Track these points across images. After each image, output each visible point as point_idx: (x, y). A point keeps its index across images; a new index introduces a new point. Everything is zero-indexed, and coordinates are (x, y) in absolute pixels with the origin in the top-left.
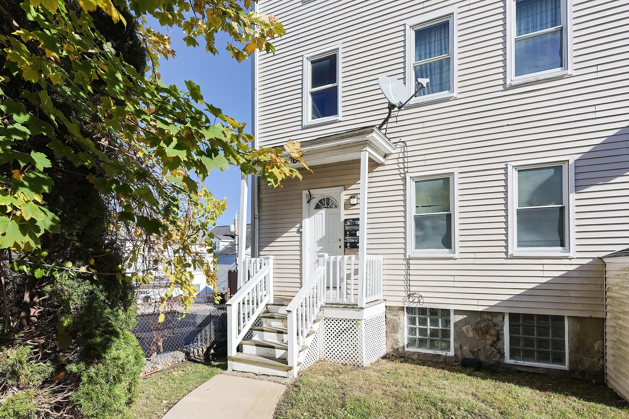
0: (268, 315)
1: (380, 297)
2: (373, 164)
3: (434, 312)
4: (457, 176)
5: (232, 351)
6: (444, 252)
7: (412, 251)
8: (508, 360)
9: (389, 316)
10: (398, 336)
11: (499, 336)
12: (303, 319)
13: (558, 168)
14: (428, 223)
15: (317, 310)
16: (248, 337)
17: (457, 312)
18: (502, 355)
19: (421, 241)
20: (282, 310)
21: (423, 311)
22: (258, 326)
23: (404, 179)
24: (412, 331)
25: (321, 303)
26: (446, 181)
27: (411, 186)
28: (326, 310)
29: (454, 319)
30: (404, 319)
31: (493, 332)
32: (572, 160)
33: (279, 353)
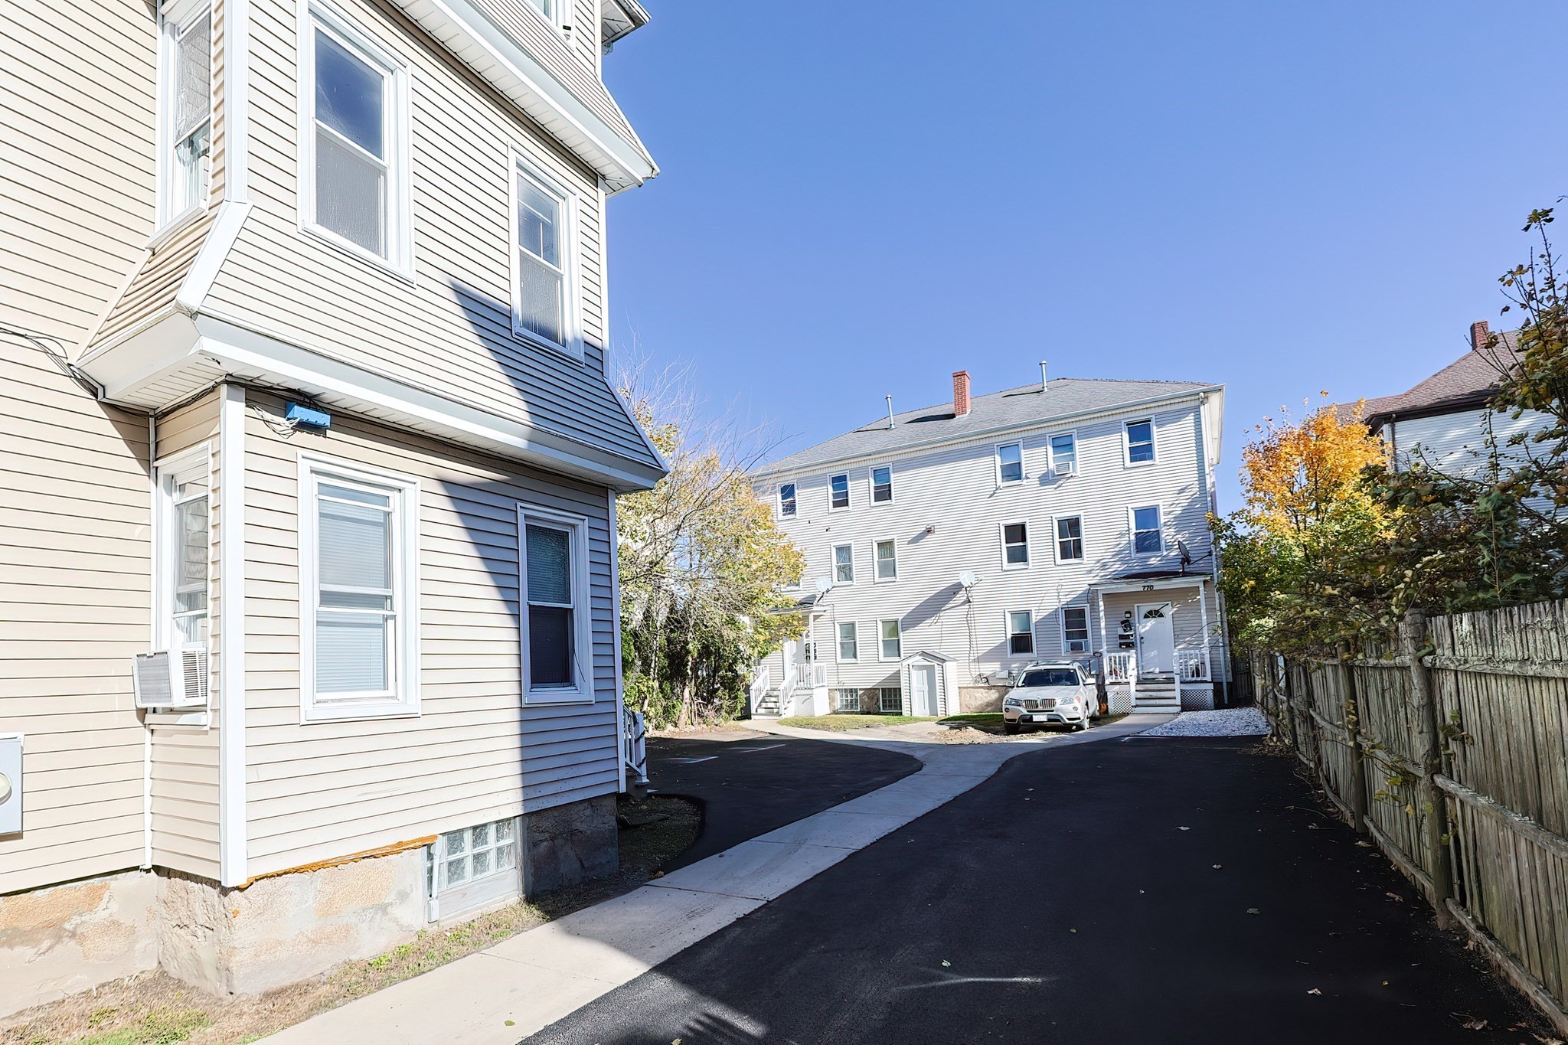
0: (768, 695)
1: (825, 684)
2: (816, 617)
3: (851, 690)
4: (857, 623)
5: (753, 711)
6: (853, 660)
7: (839, 660)
8: (882, 711)
9: (831, 694)
10: (835, 704)
11: (878, 700)
12: (786, 696)
13: (896, 622)
14: (845, 646)
15: (792, 691)
16: (760, 705)
17: (861, 689)
18: (880, 709)
19: (843, 656)
20: (775, 693)
21: (846, 690)
22: (764, 700)
23: (834, 623)
24: (842, 701)
25: (794, 687)
26: (853, 624)
27: (837, 627)
28: (797, 691)
29: (860, 693)
30: (838, 694)
31: (876, 698)
32: (900, 618)
33: (776, 710)
